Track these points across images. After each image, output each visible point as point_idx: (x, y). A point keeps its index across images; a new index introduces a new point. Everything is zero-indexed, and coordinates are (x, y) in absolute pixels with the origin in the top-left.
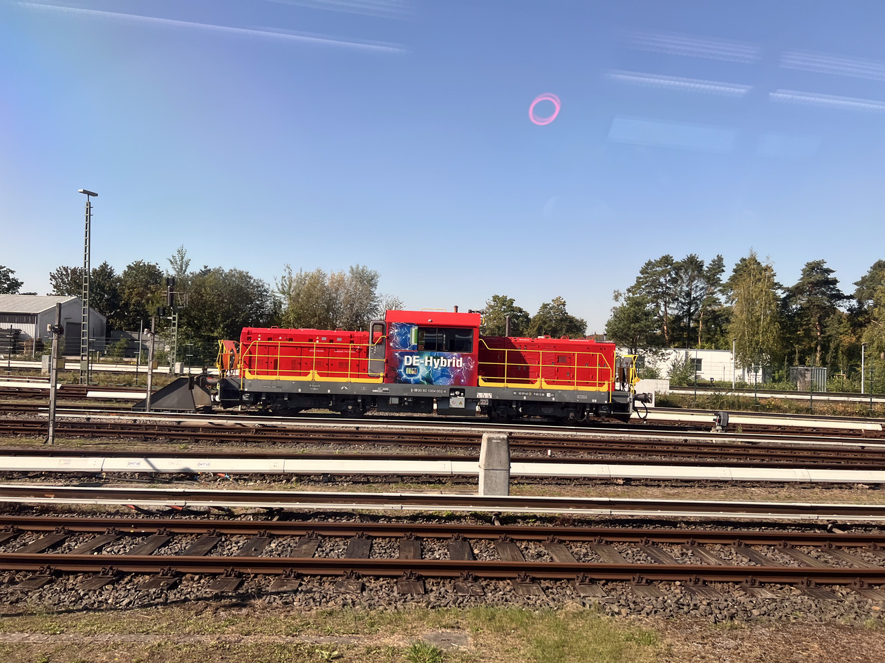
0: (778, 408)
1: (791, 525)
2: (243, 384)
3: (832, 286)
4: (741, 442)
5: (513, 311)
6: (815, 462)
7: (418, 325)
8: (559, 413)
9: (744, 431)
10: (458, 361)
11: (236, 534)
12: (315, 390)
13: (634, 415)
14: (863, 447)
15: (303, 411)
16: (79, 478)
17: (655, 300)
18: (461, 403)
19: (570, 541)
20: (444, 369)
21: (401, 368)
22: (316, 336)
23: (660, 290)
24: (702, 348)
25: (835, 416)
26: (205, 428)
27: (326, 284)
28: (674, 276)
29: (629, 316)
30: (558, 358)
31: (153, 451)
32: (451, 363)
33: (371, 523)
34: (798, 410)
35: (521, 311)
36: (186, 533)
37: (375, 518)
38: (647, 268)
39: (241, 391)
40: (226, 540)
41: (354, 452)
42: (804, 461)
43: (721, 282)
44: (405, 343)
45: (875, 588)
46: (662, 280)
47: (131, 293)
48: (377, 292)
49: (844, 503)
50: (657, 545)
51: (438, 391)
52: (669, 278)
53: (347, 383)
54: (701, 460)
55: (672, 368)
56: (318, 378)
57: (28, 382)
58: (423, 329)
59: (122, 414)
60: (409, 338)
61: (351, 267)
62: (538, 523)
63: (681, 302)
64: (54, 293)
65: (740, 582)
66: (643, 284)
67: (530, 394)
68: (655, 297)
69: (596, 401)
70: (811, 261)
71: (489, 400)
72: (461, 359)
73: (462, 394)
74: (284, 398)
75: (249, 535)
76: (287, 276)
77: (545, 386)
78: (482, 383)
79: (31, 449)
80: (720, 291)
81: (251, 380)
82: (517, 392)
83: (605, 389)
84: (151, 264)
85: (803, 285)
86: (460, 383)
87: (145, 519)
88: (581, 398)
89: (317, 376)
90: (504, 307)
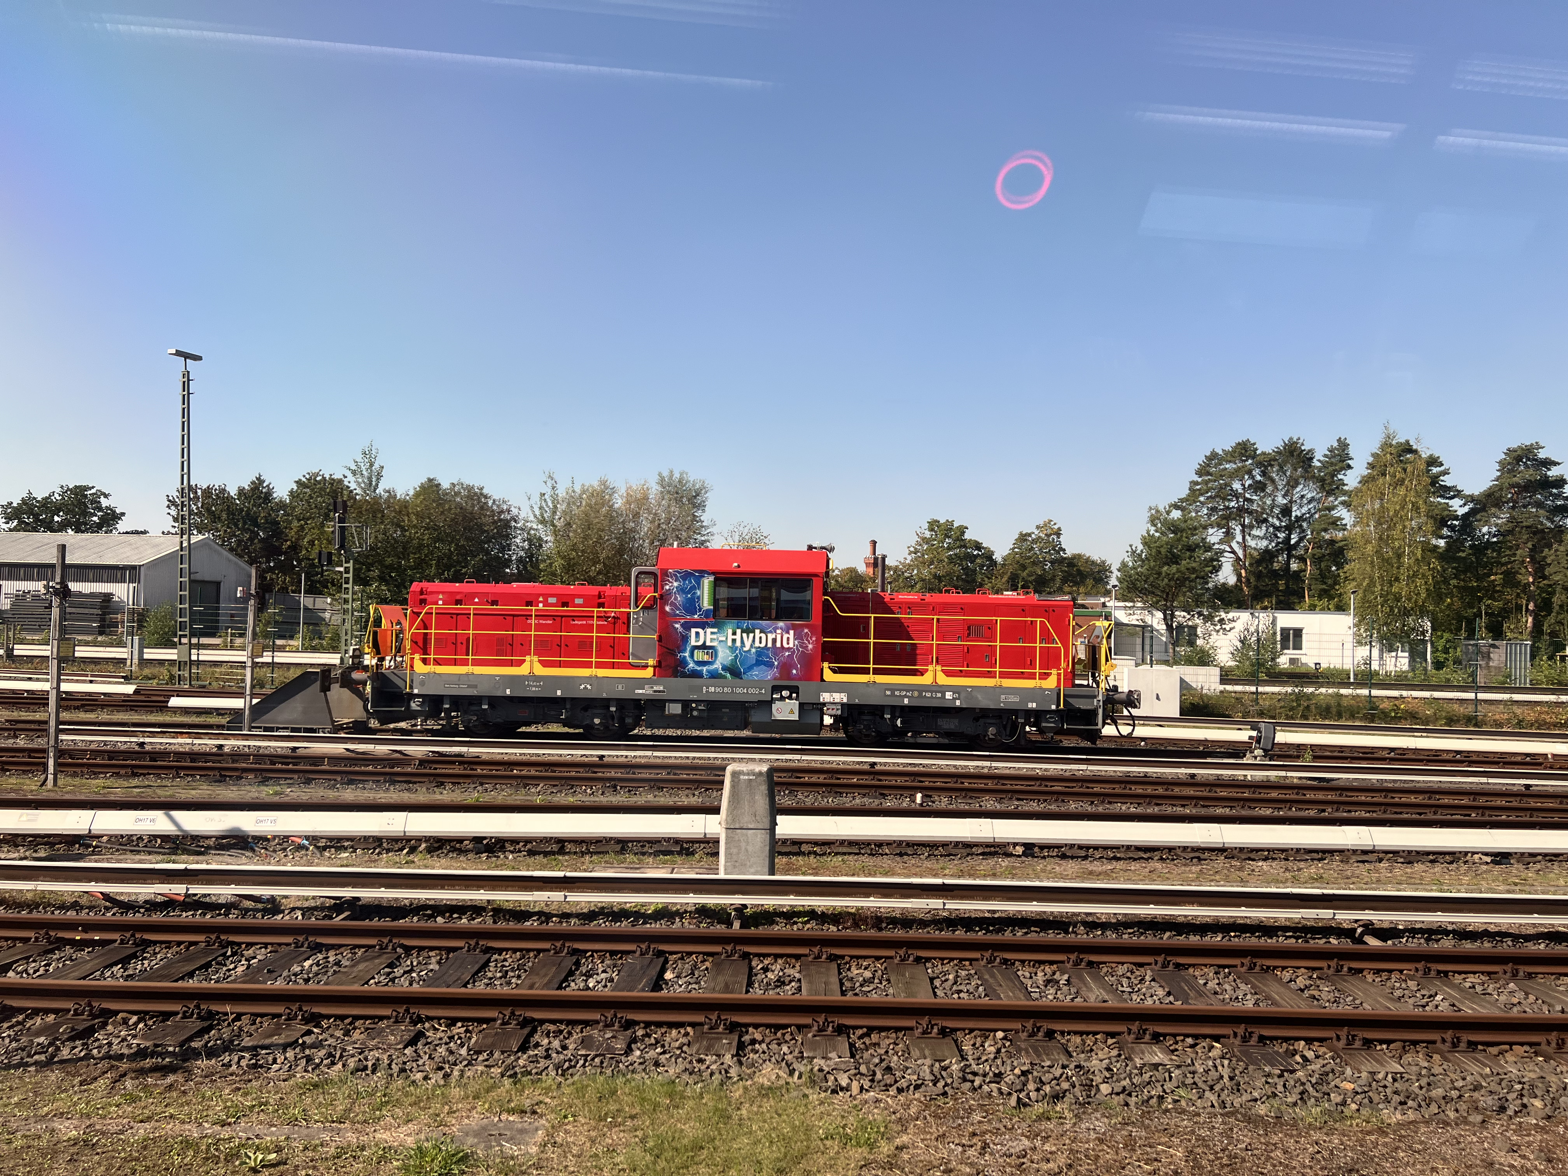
0: (1413, 716)
1: (1285, 929)
2: (412, 681)
3: (1554, 491)
4: (1300, 778)
5: (965, 546)
6: (1420, 814)
7: (713, 573)
8: (969, 729)
9: (1316, 758)
10: (785, 636)
11: (257, 944)
12: (534, 690)
13: (1109, 730)
14: (1528, 787)
15: (523, 729)
16: (52, 845)
17: (1224, 522)
18: (792, 712)
19: (852, 957)
20: (761, 652)
21: (684, 651)
22: (539, 595)
23: (1232, 504)
24: (1312, 608)
25: (1521, 728)
26: (334, 759)
27: (616, 506)
28: (1258, 478)
29: (1160, 552)
30: (969, 631)
31: (220, 799)
32: (774, 641)
33: (512, 925)
34: (1450, 721)
35: (978, 546)
36: (169, 942)
37: (521, 915)
38: (1208, 465)
39: (407, 694)
40: (233, 955)
41: (571, 800)
42: (1401, 813)
43: (1346, 488)
44: (692, 606)
45: (1378, 1048)
46: (1237, 486)
47: (302, 528)
48: (706, 517)
49: (1416, 890)
50: (1013, 964)
51: (751, 691)
52: (1248, 483)
53: (590, 677)
54: (1203, 812)
55: (1239, 645)
56: (540, 670)
57: (91, 682)
58: (723, 579)
59: (198, 736)
60: (698, 598)
61: (660, 474)
62: (813, 924)
63: (1273, 526)
64: (173, 531)
65: (1119, 1034)
66: (1202, 495)
67: (916, 694)
68: (1224, 517)
69: (1034, 705)
70: (1514, 445)
71: (843, 705)
72: (792, 632)
73: (794, 695)
74: (481, 705)
75: (280, 944)
76: (548, 491)
77: (943, 680)
78: (828, 675)
79: (12, 796)
80: (1343, 503)
81: (424, 675)
82: (893, 691)
83: (1051, 683)
84: (335, 477)
85: (1501, 489)
86: (789, 677)
87: (118, 917)
88: (1008, 701)
89: (538, 666)
90: (948, 541)
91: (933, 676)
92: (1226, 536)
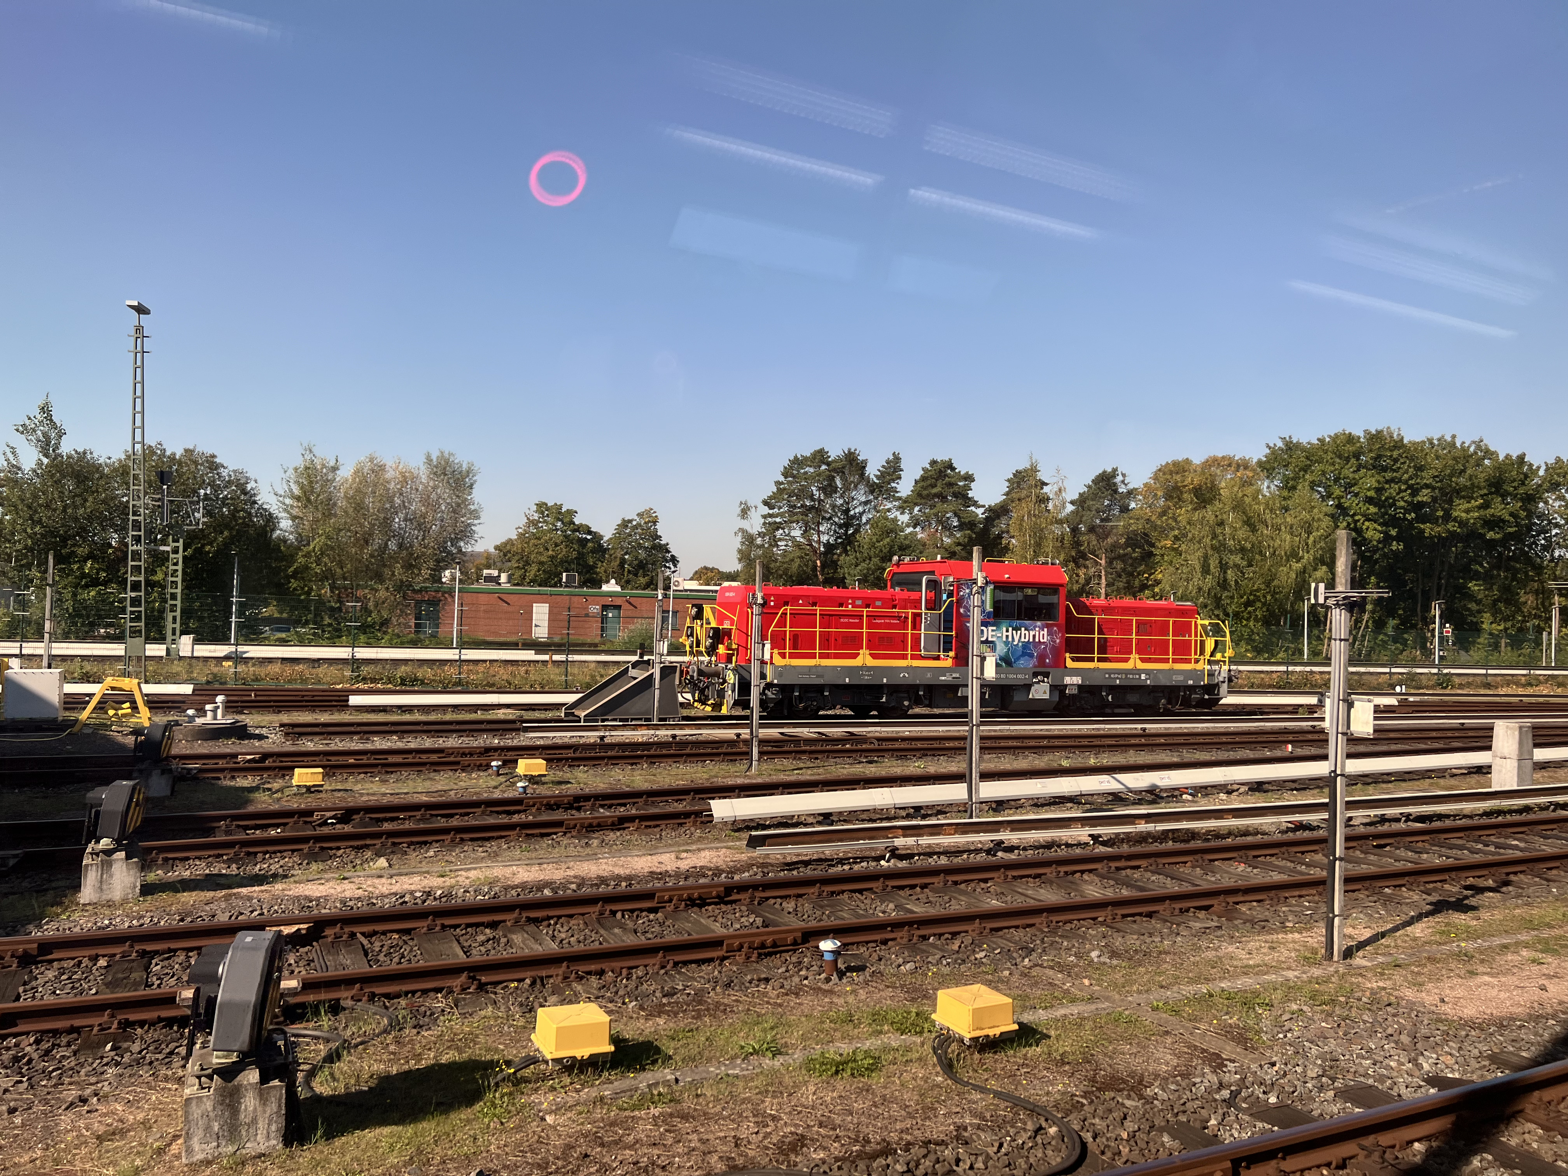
2: (772, 673)
5: (576, 530)
8: (1148, 700)
10: (1041, 633)
12: (866, 679)
17: (802, 518)
18: (1044, 692)
20: (1026, 645)
22: (848, 598)
23: (807, 503)
32: (1034, 636)
35: (588, 530)
38: (792, 469)
39: (768, 684)
43: (898, 494)
46: (814, 487)
51: (1019, 676)
52: (821, 485)
53: (907, 667)
56: (871, 662)
58: (998, 587)
61: (428, 455)
67: (1124, 676)
68: (802, 514)
70: (1019, 468)
71: (1079, 686)
72: (1046, 630)
73: (1046, 679)
74: (825, 692)
77: (1141, 666)
78: (1069, 663)
80: (897, 507)
81: (782, 666)
82: (1108, 674)
85: (1009, 502)
86: (1044, 665)
88: (1177, 680)
89: (869, 658)
90: (559, 524)
91: (1134, 662)
92: (805, 531)
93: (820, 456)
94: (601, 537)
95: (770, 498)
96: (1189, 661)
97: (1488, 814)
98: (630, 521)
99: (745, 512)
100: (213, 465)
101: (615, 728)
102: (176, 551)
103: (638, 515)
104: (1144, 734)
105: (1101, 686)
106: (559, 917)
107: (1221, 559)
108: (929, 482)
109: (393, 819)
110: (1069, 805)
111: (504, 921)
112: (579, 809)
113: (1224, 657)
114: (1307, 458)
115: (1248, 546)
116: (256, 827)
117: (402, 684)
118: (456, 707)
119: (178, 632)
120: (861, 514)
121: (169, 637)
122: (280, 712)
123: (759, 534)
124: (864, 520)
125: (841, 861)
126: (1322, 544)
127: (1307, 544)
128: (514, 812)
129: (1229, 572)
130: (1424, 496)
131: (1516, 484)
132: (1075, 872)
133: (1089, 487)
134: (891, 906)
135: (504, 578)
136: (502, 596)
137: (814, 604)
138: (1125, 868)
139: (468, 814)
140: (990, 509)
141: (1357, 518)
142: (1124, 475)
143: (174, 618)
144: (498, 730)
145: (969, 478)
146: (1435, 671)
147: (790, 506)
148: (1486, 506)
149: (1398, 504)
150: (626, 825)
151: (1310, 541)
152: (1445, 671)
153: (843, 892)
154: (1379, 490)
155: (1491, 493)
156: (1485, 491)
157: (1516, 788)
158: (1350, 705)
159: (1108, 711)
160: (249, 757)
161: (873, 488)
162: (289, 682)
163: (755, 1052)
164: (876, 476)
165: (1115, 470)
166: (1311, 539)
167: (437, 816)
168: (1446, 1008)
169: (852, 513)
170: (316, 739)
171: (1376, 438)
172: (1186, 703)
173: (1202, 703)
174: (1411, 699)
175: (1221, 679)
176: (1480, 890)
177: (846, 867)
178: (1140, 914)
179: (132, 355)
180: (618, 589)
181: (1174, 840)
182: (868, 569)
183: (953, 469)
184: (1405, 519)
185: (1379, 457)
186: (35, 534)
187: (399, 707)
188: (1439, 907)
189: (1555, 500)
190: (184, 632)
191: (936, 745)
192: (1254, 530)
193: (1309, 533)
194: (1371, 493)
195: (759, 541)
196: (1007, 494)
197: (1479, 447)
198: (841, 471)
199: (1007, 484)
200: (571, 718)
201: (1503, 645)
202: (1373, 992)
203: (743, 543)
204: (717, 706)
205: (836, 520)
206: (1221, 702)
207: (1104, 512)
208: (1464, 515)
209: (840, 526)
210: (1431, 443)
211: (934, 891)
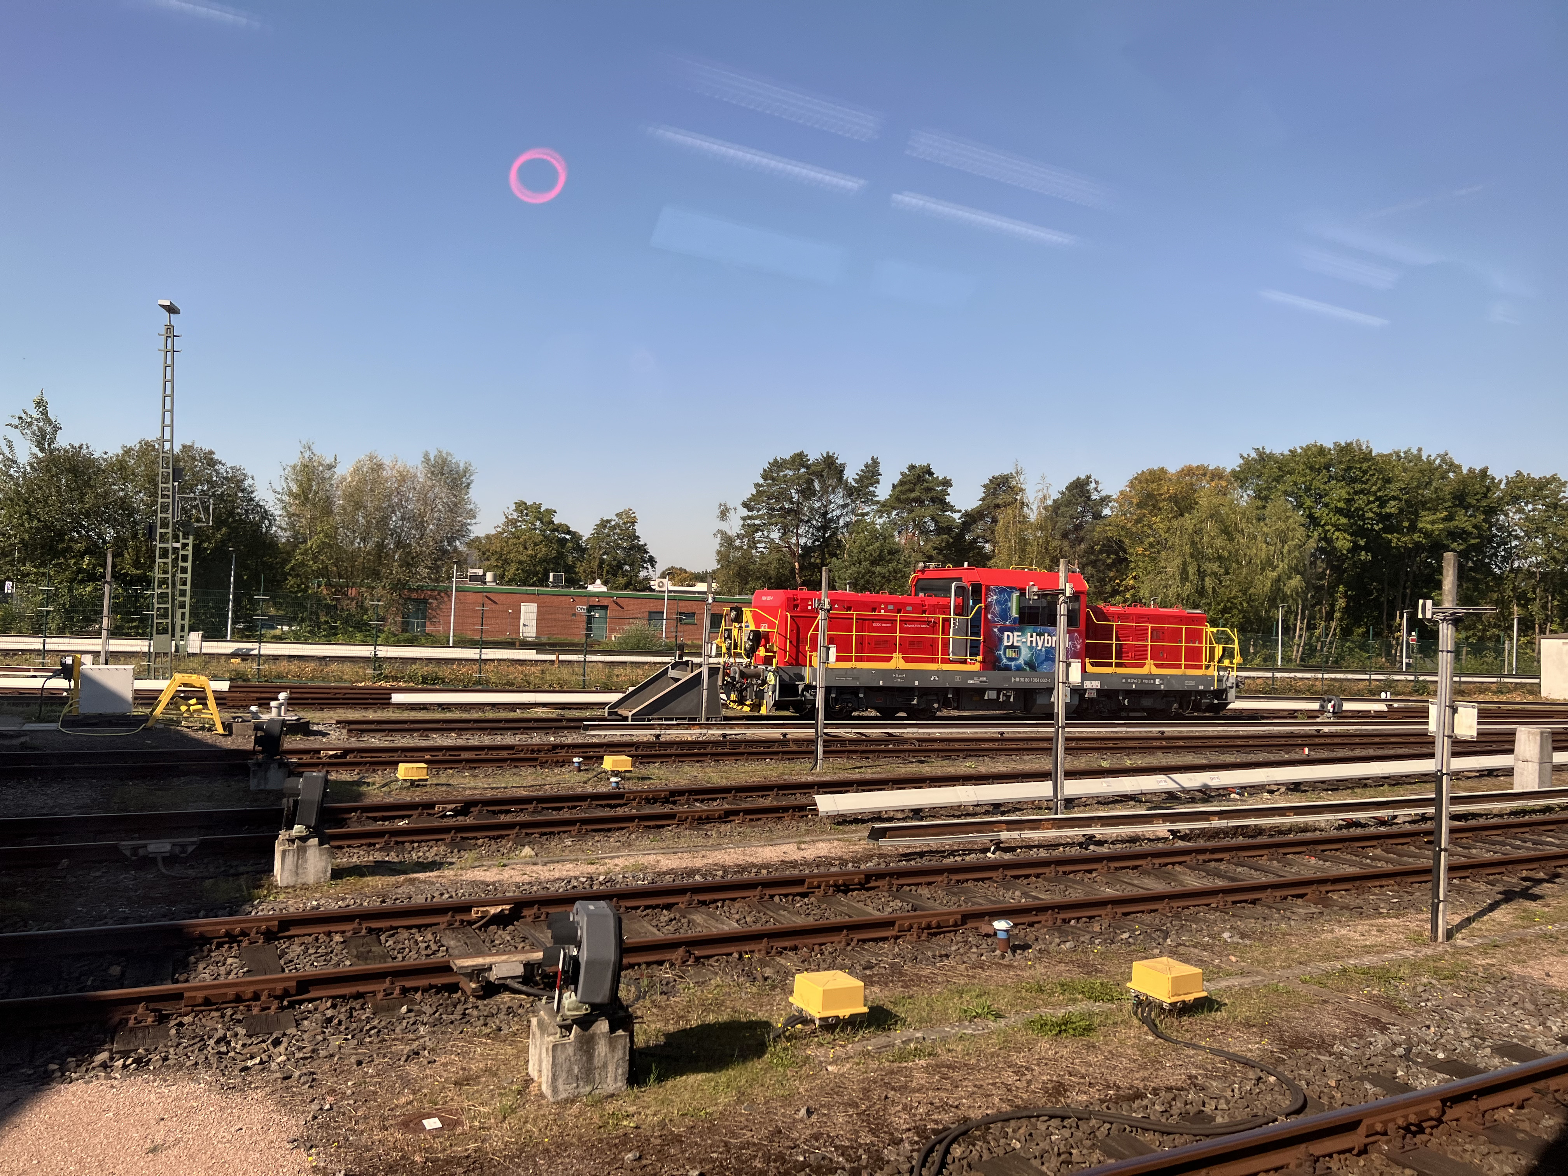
2: (810, 675)
5: (556, 530)
12: (899, 682)
20: (1048, 651)
21: (1000, 650)
22: (882, 603)
23: (786, 505)
35: (567, 530)
38: (771, 471)
39: (807, 685)
43: (876, 498)
44: (1005, 614)
46: (793, 490)
51: (1042, 680)
52: (802, 487)
53: (937, 671)
60: (1009, 608)
61: (425, 454)
67: (1138, 681)
71: (1098, 690)
74: (858, 694)
77: (1154, 670)
78: (1089, 668)
80: (875, 511)
82: (1125, 679)
83: (1211, 672)
88: (1189, 685)
89: (902, 661)
90: (538, 523)
91: (1149, 667)
92: (784, 534)
93: (799, 459)
94: (581, 537)
95: (750, 500)
96: (1200, 667)
97: (1514, 813)
98: (609, 521)
99: (724, 514)
100: (210, 461)
101: (670, 727)
102: (185, 546)
103: (617, 515)
104: (1162, 737)
105: (1118, 691)
106: (724, 900)
107: (1199, 566)
108: (907, 487)
109: (508, 812)
110: (1131, 803)
111: (677, 904)
112: (674, 803)
113: (1231, 663)
114: (1280, 469)
115: (1226, 554)
116: (384, 819)
117: (423, 682)
118: (494, 706)
119: (186, 629)
120: (838, 518)
121: (178, 633)
122: (322, 709)
123: (738, 536)
124: (841, 523)
125: (953, 853)
126: (1297, 554)
127: (1282, 553)
128: (616, 806)
129: (1207, 579)
130: (1392, 508)
131: (1478, 497)
132: (1166, 865)
133: (1063, 493)
134: (1018, 893)
135: (489, 576)
136: (489, 596)
137: (849, 609)
138: (1210, 861)
139: (574, 807)
140: (967, 514)
141: (1327, 528)
142: (1097, 482)
143: (183, 614)
144: (550, 728)
145: (947, 483)
146: (1412, 678)
147: (769, 509)
148: (1450, 518)
149: (1367, 515)
150: (731, 818)
151: (1285, 551)
152: (1421, 678)
153: (967, 881)
154: (1348, 501)
155: (1455, 506)
156: (1449, 504)
157: (1537, 789)
158: (1455, 710)
159: (1123, 714)
160: (331, 753)
161: (851, 492)
162: (312, 679)
163: (978, 1015)
164: (855, 480)
165: (1088, 477)
166: (1286, 547)
167: (548, 809)
168: (1554, 981)
169: (830, 516)
170: (378, 735)
171: (1345, 450)
172: (1197, 707)
173: (1211, 708)
174: (1396, 705)
175: (1229, 685)
176: (1540, 881)
177: (957, 858)
178: (1245, 901)
179: (163, 353)
180: (604, 589)
181: (1244, 835)
182: (859, 573)
183: (931, 474)
184: (1373, 530)
185: (1349, 469)
186: (31, 528)
187: (440, 705)
188: (1509, 896)
189: (1515, 513)
190: (192, 629)
191: (973, 746)
192: (1231, 539)
193: (1284, 542)
194: (1341, 505)
195: (738, 543)
196: (983, 500)
197: (1444, 460)
198: (820, 475)
199: (983, 490)
200: (614, 717)
201: (1464, 653)
202: (1486, 968)
203: (722, 545)
204: (756, 706)
205: (814, 522)
206: (1229, 707)
207: (1077, 518)
208: (1429, 527)
209: (818, 529)
210: (1399, 456)
211: (1045, 879)
